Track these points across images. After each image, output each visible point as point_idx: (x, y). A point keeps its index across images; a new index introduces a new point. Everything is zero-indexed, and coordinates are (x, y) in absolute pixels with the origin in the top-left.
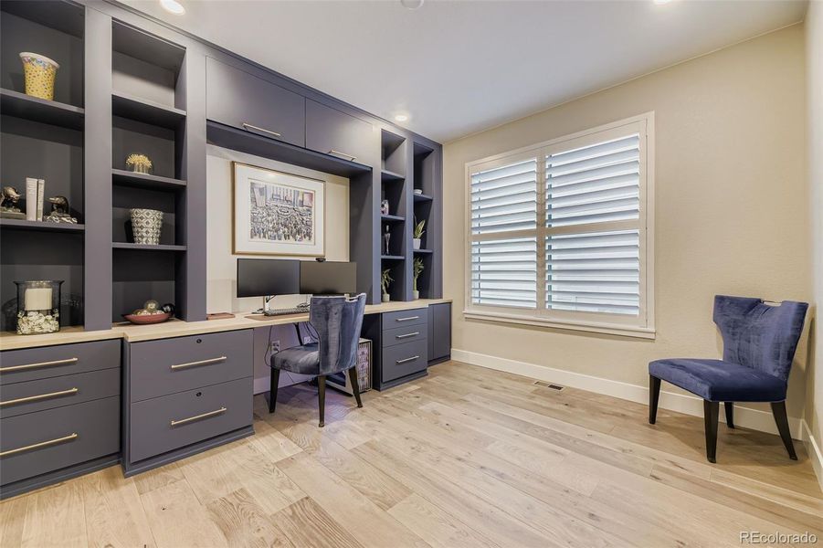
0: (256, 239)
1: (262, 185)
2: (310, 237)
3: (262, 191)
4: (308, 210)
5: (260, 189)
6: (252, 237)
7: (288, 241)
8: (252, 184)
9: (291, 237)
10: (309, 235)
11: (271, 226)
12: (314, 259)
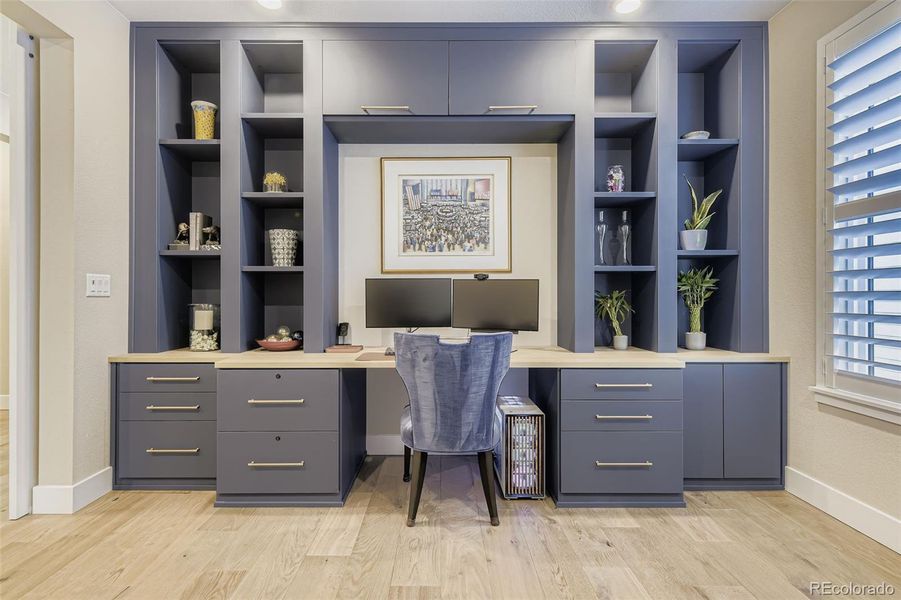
0: (410, 252)
1: (416, 180)
2: (486, 243)
3: (416, 189)
4: (483, 205)
5: (413, 187)
6: (404, 251)
7: (452, 253)
8: (404, 181)
9: (457, 246)
10: (484, 241)
11: (429, 233)
12: (472, 277)
